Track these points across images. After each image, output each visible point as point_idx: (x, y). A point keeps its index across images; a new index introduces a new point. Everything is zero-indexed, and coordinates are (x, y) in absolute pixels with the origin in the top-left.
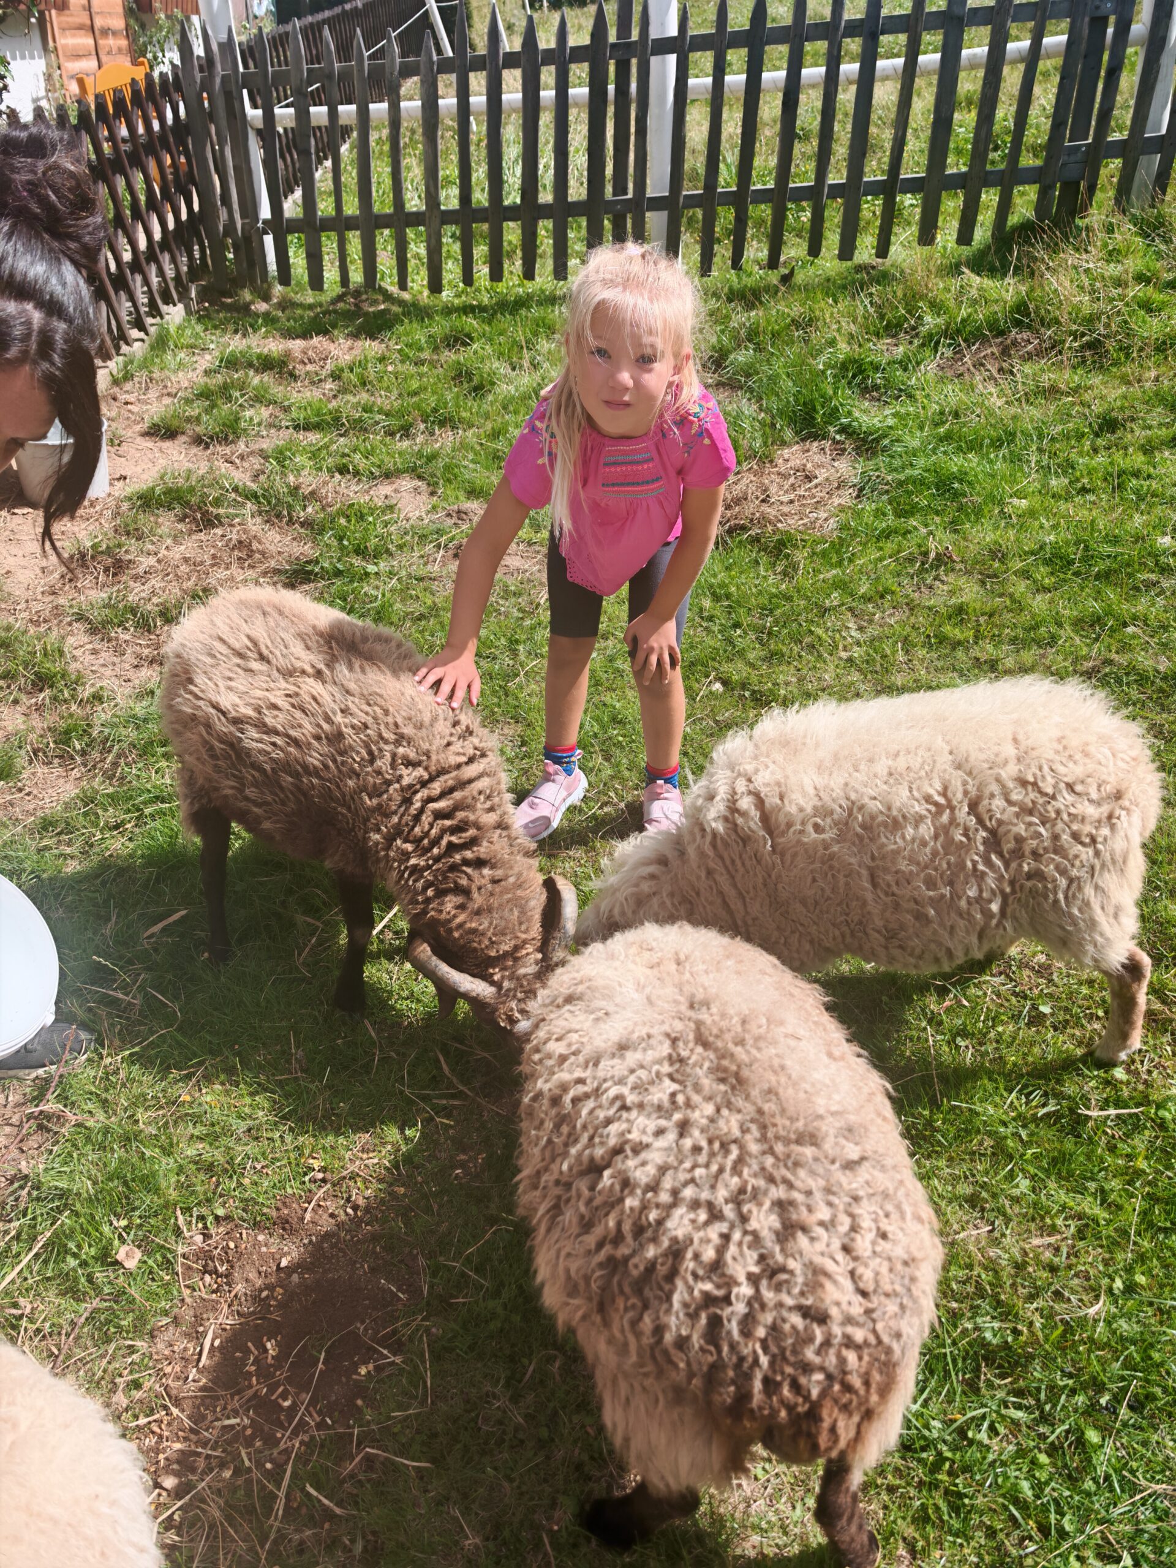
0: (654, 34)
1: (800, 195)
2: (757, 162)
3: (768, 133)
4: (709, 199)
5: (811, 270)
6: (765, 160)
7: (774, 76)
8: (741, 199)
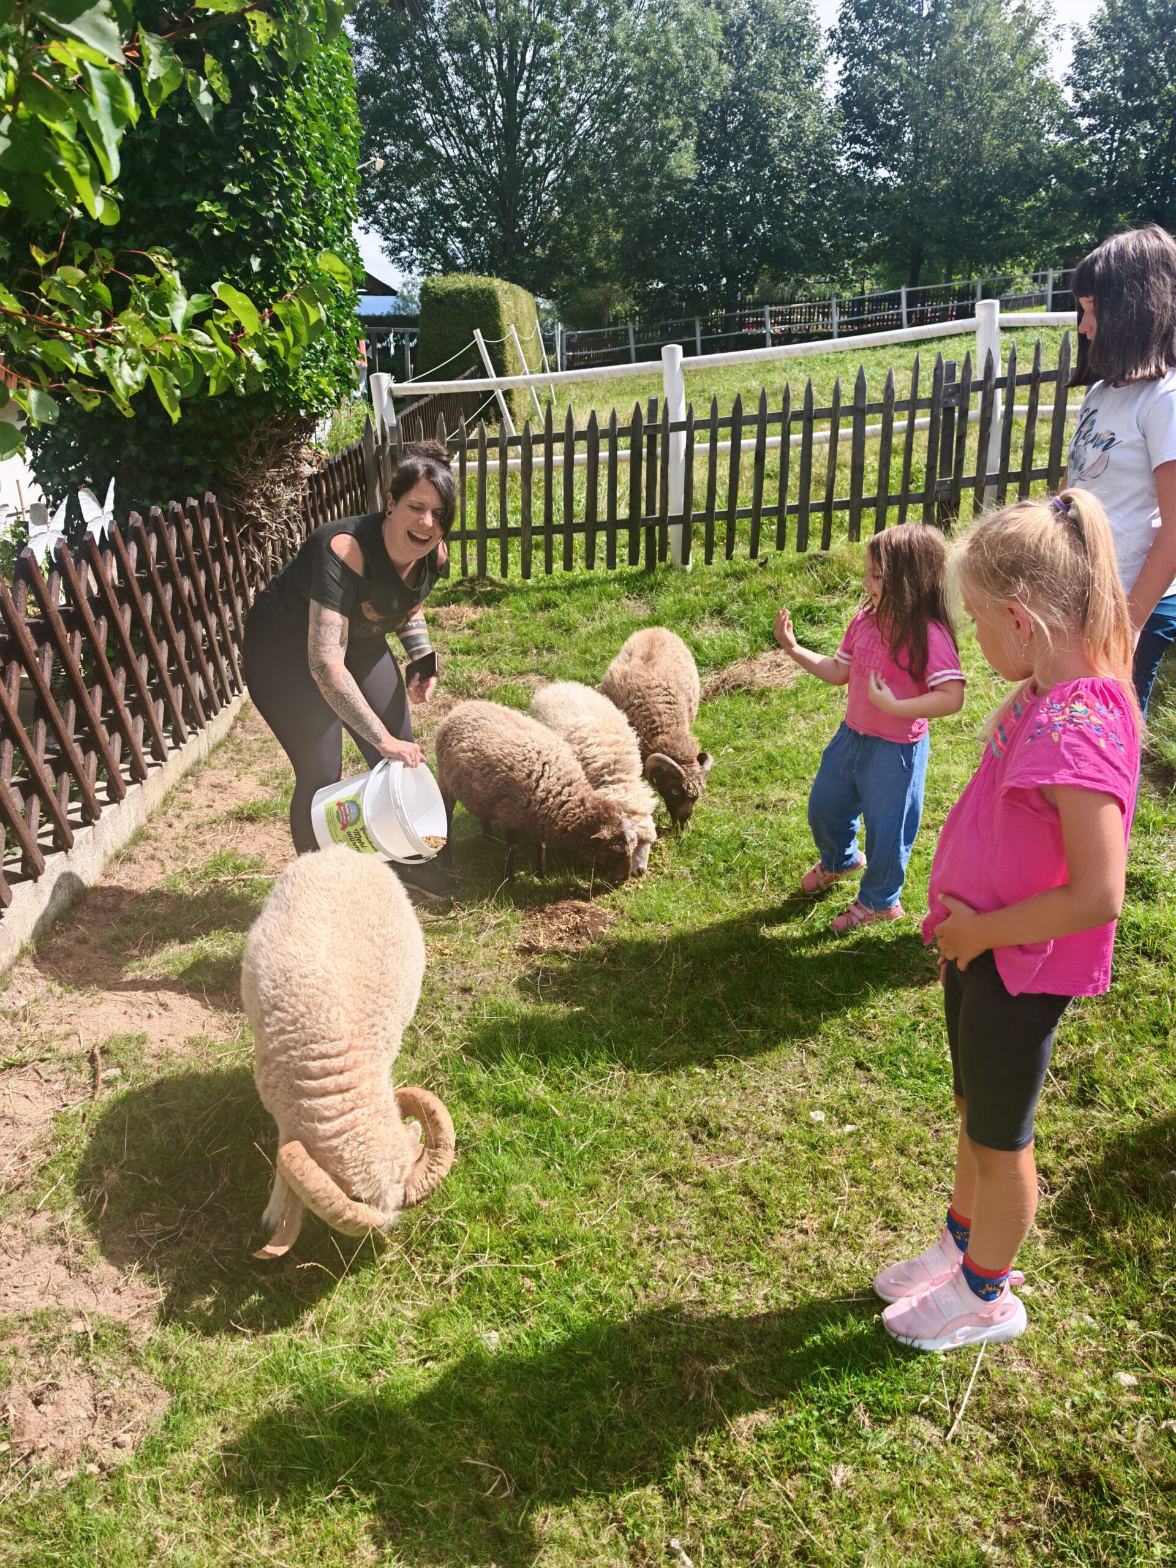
0: (672, 420)
1: (769, 512)
2: (740, 493)
3: (747, 474)
4: (709, 517)
5: (779, 560)
6: (745, 494)
7: (749, 442)
8: (730, 516)
